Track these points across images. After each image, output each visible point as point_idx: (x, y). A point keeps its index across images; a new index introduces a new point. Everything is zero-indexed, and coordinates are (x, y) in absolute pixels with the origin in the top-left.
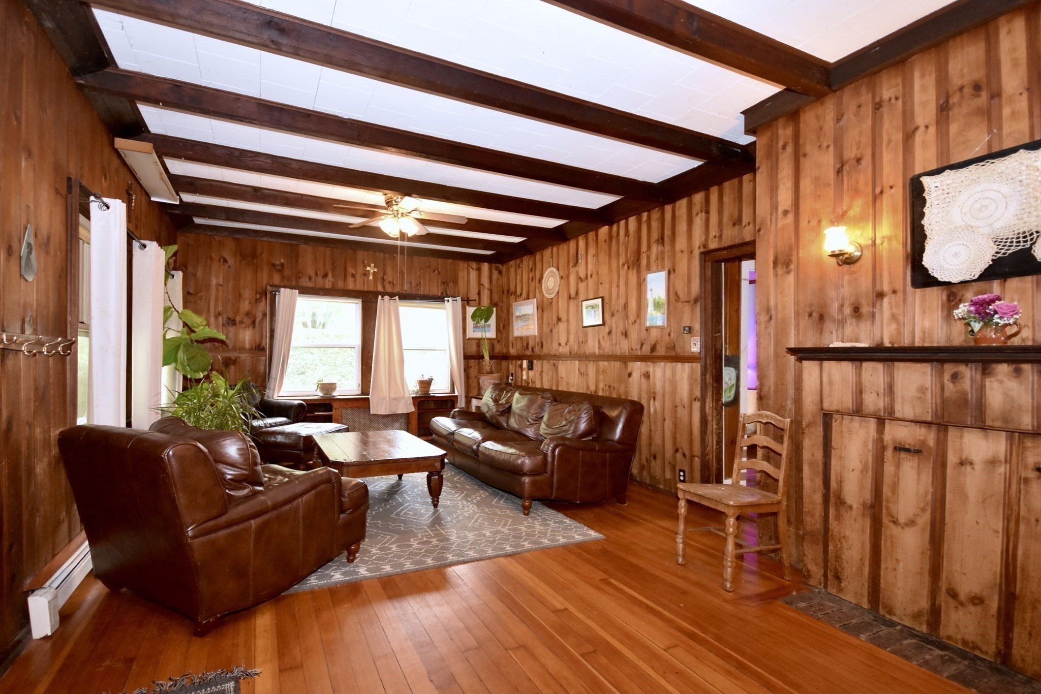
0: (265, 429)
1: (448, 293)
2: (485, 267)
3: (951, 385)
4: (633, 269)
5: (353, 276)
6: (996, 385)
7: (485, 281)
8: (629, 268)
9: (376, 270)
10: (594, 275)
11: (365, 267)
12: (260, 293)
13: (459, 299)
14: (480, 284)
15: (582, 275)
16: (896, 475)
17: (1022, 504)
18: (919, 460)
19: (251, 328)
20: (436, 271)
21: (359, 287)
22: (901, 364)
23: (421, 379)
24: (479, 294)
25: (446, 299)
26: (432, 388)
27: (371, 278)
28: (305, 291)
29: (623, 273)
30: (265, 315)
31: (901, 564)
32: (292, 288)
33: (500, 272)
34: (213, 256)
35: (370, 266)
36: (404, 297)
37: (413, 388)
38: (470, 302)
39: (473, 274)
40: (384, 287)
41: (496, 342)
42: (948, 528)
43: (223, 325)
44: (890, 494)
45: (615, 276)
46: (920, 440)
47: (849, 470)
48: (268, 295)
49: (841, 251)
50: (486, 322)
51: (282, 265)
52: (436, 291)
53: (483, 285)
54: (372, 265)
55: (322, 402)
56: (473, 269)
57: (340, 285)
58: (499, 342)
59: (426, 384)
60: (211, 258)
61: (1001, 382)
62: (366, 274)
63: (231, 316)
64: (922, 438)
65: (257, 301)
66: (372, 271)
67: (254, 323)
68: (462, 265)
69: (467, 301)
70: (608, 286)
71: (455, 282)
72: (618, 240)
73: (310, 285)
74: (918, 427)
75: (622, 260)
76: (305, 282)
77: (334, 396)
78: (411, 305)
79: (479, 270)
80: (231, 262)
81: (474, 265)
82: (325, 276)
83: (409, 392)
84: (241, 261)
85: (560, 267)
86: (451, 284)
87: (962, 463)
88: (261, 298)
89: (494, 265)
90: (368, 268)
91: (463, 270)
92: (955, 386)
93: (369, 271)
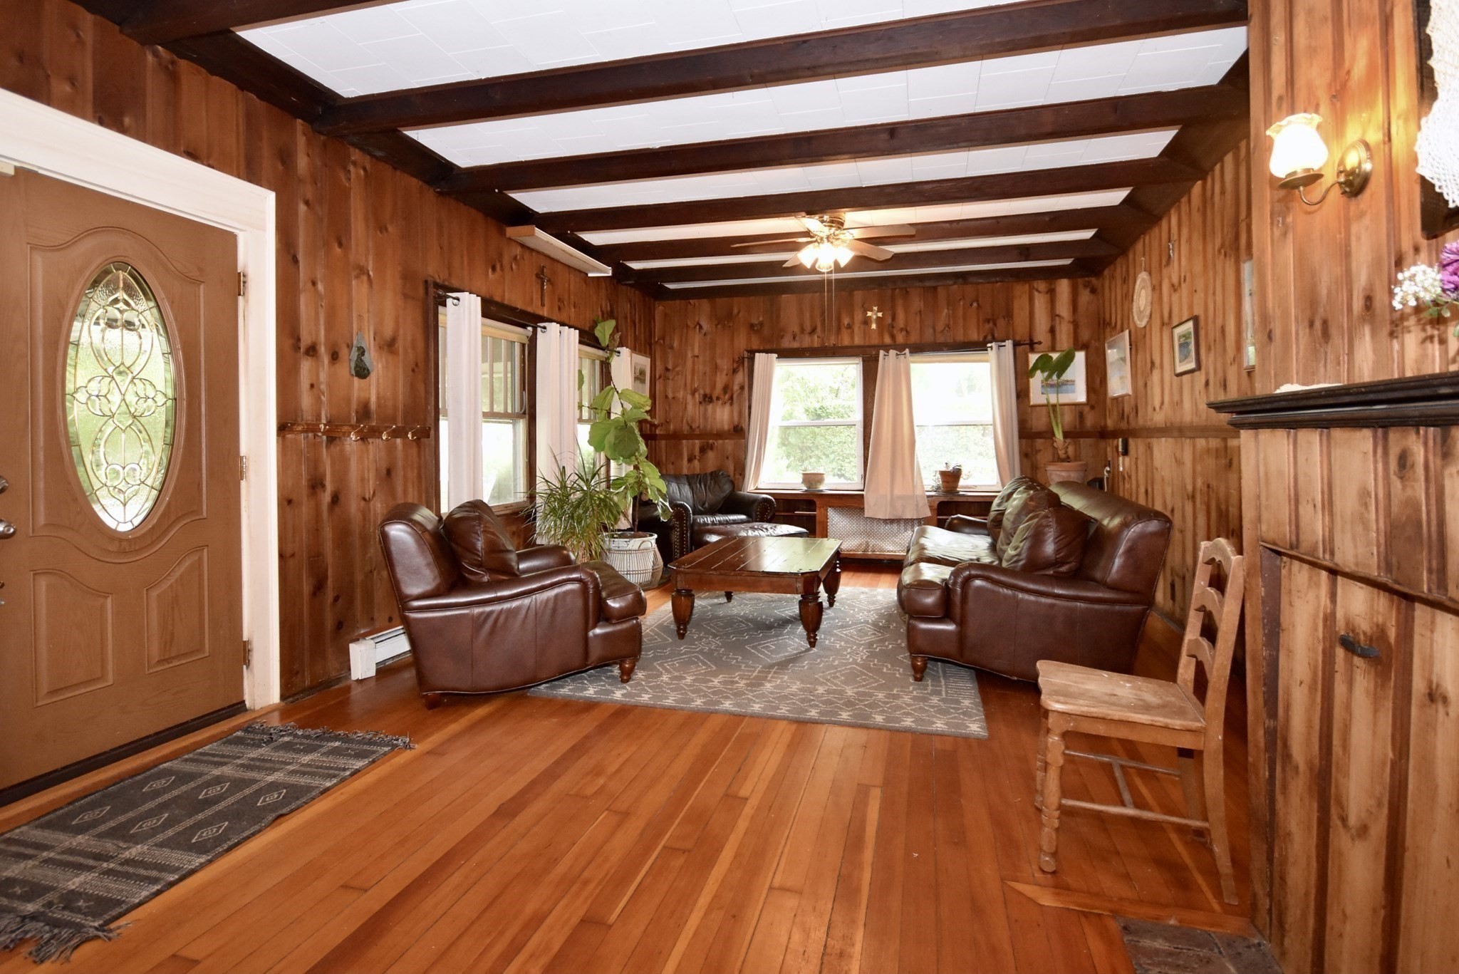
0: (710, 527)
1: (996, 335)
2: (1064, 286)
4: (1230, 256)
5: (850, 327)
7: (1064, 308)
8: (1225, 255)
9: (880, 315)
10: (1187, 280)
11: (865, 312)
12: (737, 362)
13: (1009, 344)
14: (1053, 315)
15: (1175, 281)
19: (728, 405)
20: (975, 305)
21: (858, 341)
23: (944, 469)
24: (1052, 331)
25: (989, 345)
26: (962, 482)
27: (874, 326)
28: (785, 354)
29: (1219, 267)
30: (742, 388)
32: (767, 351)
33: (1093, 291)
34: (689, 323)
35: (872, 310)
36: (919, 348)
37: (930, 481)
38: (1036, 346)
39: (1040, 302)
40: (893, 337)
41: (1087, 409)
43: (700, 403)
45: (1211, 274)
48: (745, 362)
49: (1308, 170)
50: (1059, 376)
51: (761, 324)
52: (974, 336)
53: (1058, 316)
54: (875, 308)
55: (805, 498)
56: (1039, 292)
57: (832, 341)
58: (1092, 407)
59: (951, 477)
60: (688, 326)
62: (867, 322)
63: (708, 391)
65: (735, 371)
66: (874, 317)
67: (731, 398)
68: (1020, 290)
69: (1024, 344)
70: (1202, 295)
71: (1009, 315)
72: (1213, 204)
73: (796, 345)
75: (1218, 241)
76: (787, 343)
77: (821, 491)
78: (935, 359)
79: (1052, 292)
80: (705, 326)
81: (1041, 285)
82: (813, 331)
83: (923, 486)
84: (716, 325)
85: (1153, 272)
86: (1001, 323)
88: (738, 367)
89: (1080, 280)
90: (869, 314)
91: (1020, 297)
93: (870, 317)
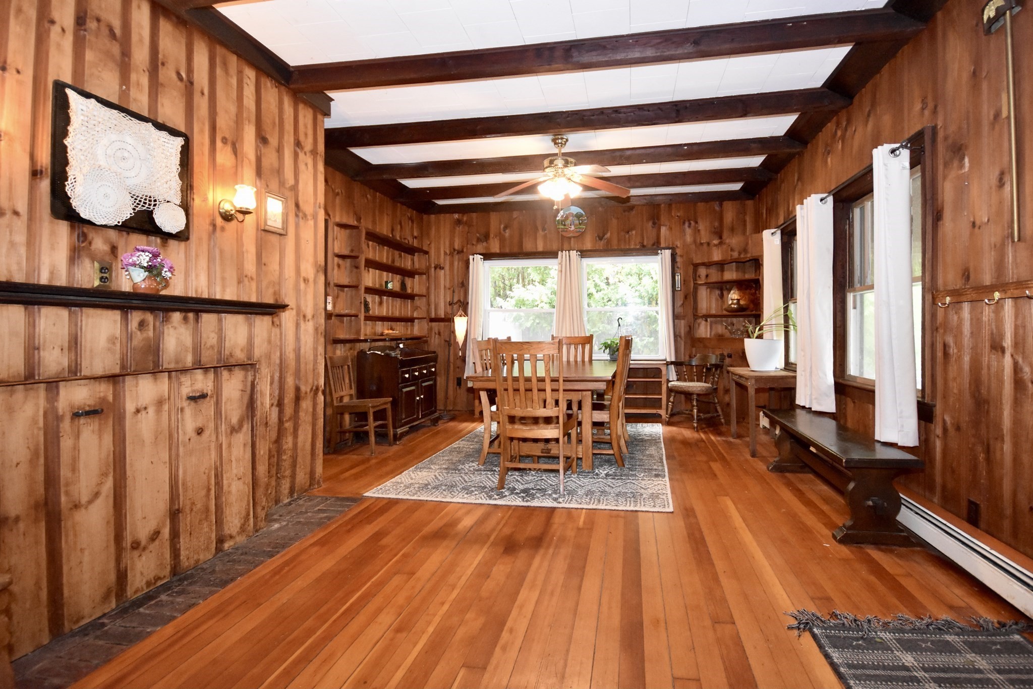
3: (139, 333)
6: (171, 331)
16: (76, 448)
17: (180, 430)
18: (100, 420)
22: (91, 311)
31: (86, 553)
42: (129, 482)
44: (69, 475)
46: (100, 398)
47: (11, 466)
61: (175, 328)
64: (102, 395)
74: (97, 384)
87: (138, 411)
92: (141, 334)
